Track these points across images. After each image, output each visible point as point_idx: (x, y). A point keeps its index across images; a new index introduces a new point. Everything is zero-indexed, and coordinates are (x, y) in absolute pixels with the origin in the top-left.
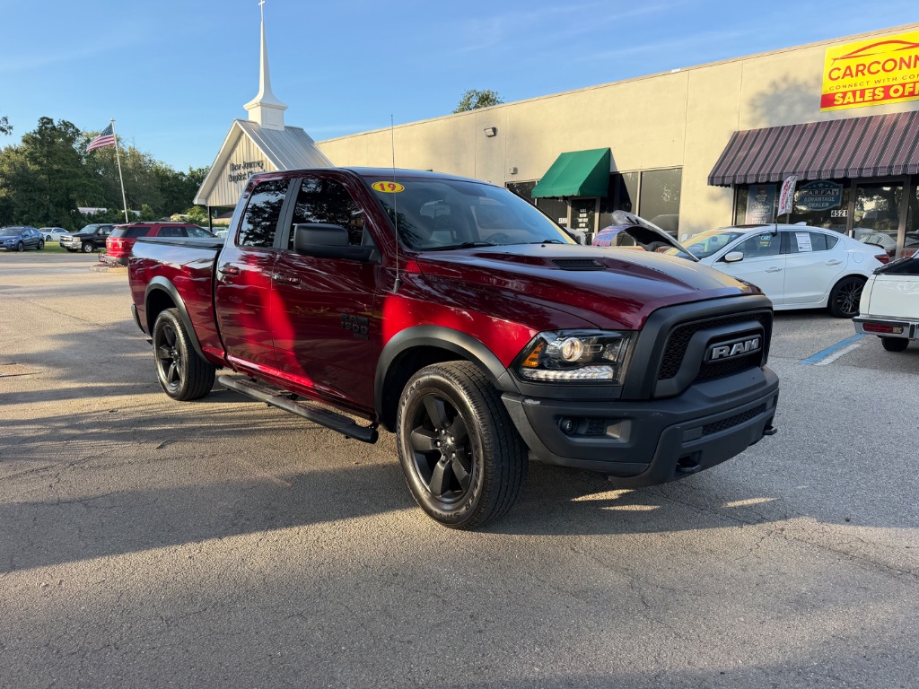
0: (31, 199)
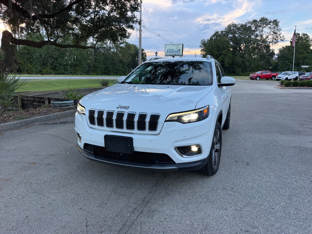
0: (284, 63)
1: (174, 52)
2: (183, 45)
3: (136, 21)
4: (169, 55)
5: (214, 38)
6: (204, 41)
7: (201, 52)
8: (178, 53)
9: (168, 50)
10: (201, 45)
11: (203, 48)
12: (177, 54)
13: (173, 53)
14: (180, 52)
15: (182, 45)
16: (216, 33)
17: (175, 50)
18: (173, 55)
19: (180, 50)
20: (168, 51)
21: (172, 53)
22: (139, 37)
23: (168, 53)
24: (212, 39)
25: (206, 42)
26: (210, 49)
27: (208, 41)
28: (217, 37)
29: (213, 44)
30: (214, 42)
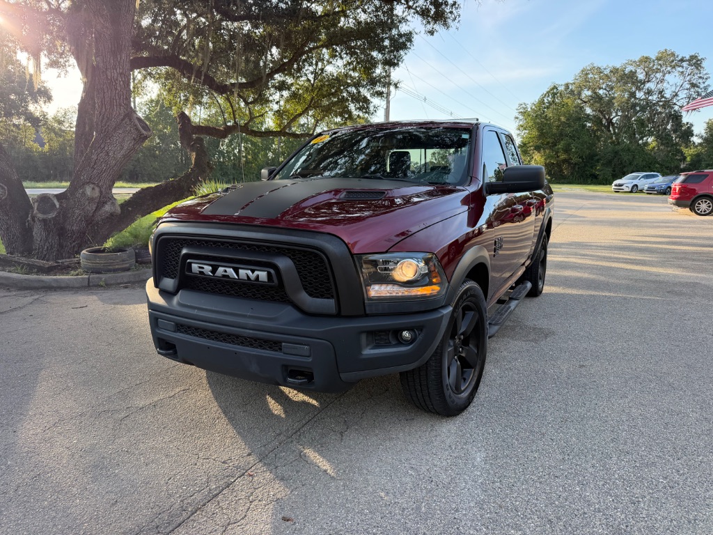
5: (548, 100)
6: (524, 106)
7: (518, 132)
10: (517, 115)
11: (521, 123)
16: (553, 89)
22: (385, 107)
24: (542, 102)
25: (529, 110)
26: (538, 124)
27: (533, 107)
28: (554, 97)
29: (544, 114)
30: (548, 108)
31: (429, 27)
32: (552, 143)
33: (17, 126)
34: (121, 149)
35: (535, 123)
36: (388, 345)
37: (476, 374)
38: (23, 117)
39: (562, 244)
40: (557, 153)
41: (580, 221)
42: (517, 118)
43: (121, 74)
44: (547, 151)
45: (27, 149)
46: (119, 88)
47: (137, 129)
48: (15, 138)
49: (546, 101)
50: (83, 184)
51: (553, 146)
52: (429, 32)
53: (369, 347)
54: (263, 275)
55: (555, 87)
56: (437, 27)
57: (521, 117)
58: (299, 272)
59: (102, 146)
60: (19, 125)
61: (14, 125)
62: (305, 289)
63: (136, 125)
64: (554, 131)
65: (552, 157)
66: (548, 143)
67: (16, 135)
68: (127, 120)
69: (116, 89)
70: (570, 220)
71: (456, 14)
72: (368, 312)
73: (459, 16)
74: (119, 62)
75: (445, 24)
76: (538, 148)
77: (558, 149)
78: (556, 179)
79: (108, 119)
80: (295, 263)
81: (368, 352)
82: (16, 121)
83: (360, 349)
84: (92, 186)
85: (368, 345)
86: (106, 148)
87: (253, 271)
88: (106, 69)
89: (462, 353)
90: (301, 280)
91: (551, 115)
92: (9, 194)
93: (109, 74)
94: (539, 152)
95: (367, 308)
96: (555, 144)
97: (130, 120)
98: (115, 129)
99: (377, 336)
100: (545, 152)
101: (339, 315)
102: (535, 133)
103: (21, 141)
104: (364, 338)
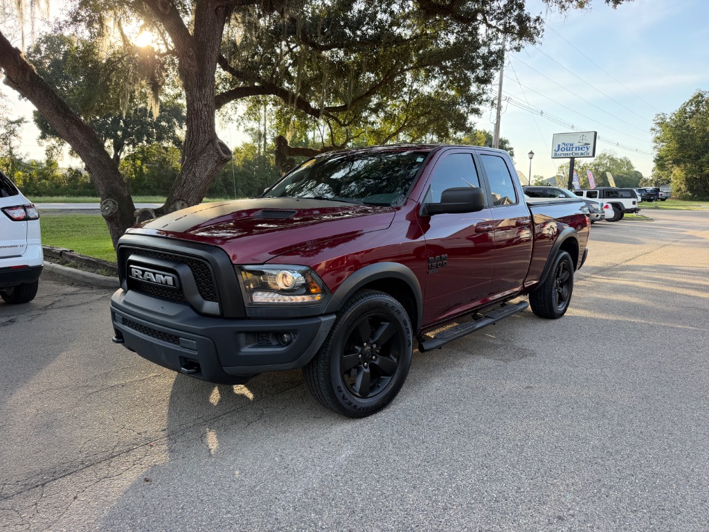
1: (574, 149)
2: (596, 133)
3: (487, 101)
4: (562, 156)
5: (690, 109)
6: (662, 116)
7: (655, 144)
8: (583, 152)
9: (559, 146)
10: (654, 126)
11: (658, 135)
12: (581, 154)
13: (571, 152)
14: (588, 149)
15: (593, 134)
16: (698, 97)
17: (576, 144)
18: (571, 156)
19: (589, 144)
20: (561, 147)
21: (568, 152)
22: (495, 122)
23: (560, 152)
24: (683, 111)
25: (668, 120)
26: (678, 135)
27: (674, 117)
28: (697, 106)
29: (685, 124)
30: (690, 117)
31: (515, 43)
32: (695, 156)
33: (166, 149)
34: (206, 170)
35: (674, 134)
36: (269, 345)
37: (393, 383)
38: (171, 141)
39: (644, 266)
40: (701, 166)
41: (694, 243)
42: (653, 130)
43: (205, 105)
44: (689, 165)
45: (173, 168)
46: (204, 118)
47: (218, 153)
48: (164, 159)
49: (688, 110)
50: (175, 201)
51: (696, 160)
52: (516, 48)
53: (249, 346)
54: (169, 279)
55: (700, 95)
56: (523, 43)
57: (658, 129)
58: (195, 279)
59: (190, 168)
60: (167, 148)
61: (164, 148)
62: (200, 293)
63: (217, 149)
64: (698, 142)
65: (695, 172)
66: (690, 156)
67: (165, 156)
68: (210, 145)
69: (201, 118)
70: (682, 242)
71: (539, 29)
72: (248, 315)
73: (543, 30)
74: (204, 95)
75: (532, 40)
76: (677, 162)
77: (702, 163)
78: (699, 195)
79: (195, 144)
80: (192, 270)
81: (247, 350)
82: (165, 145)
83: (238, 347)
84: (181, 202)
85: (247, 344)
86: (193, 170)
87: (164, 276)
88: (193, 102)
89: (375, 360)
90: (197, 285)
91: (694, 125)
92: (119, 209)
93: (196, 106)
94: (678, 166)
95: (247, 313)
96: (698, 157)
97: (213, 145)
98: (201, 153)
99: (259, 337)
100: (685, 166)
101: (221, 317)
102: (674, 145)
103: (169, 162)
104: (242, 337)
